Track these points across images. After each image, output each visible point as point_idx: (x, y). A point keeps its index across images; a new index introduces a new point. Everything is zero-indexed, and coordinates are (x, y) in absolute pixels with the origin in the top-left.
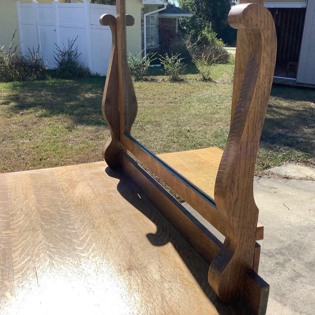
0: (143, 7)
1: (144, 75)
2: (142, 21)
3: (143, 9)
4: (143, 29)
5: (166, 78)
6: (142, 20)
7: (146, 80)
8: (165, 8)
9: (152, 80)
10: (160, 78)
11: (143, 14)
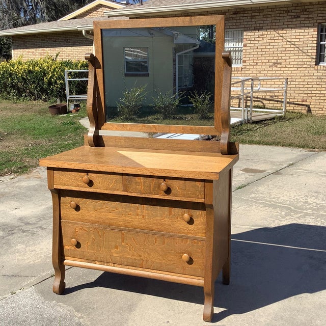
0: (175, 46)
1: (172, 114)
2: (174, 61)
3: (175, 49)
4: (174, 68)
5: (195, 116)
6: (174, 59)
7: (174, 118)
8: (198, 47)
9: (181, 118)
10: (188, 117)
11: (175, 54)
